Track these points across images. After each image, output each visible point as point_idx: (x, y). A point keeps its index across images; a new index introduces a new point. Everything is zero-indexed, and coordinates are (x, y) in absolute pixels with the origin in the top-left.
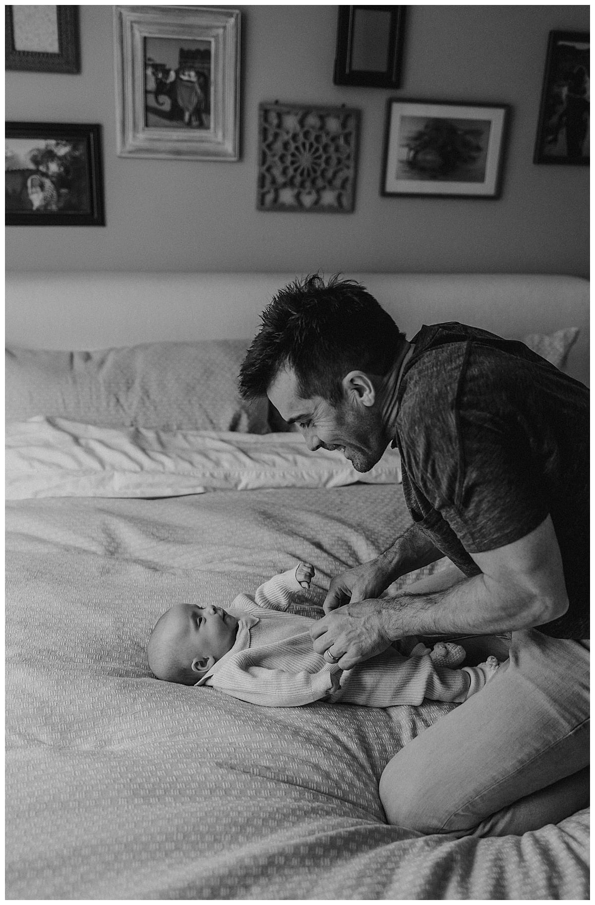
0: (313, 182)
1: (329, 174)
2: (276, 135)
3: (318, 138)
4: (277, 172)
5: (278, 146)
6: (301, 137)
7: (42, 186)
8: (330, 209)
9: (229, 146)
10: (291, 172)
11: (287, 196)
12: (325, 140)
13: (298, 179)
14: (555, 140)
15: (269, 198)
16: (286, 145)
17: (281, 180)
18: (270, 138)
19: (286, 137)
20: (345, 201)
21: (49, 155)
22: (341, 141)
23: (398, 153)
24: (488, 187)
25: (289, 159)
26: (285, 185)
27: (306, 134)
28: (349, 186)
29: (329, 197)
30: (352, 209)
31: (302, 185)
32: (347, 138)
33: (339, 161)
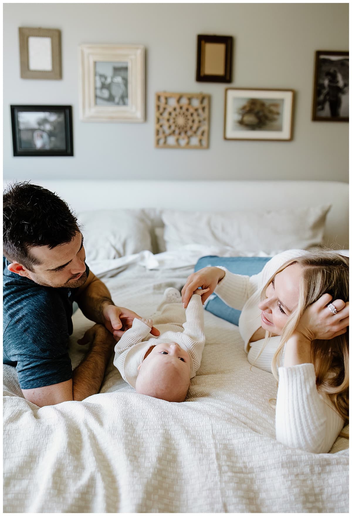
0: (186, 132)
1: (194, 128)
2: (165, 109)
3: (187, 110)
4: (166, 127)
5: (166, 115)
6: (178, 110)
7: (42, 137)
8: (195, 148)
9: (139, 114)
10: (173, 128)
11: (171, 140)
12: (191, 110)
13: (177, 131)
14: (323, 109)
15: (162, 142)
16: (170, 114)
17: (168, 131)
18: (161, 110)
19: (169, 109)
20: (204, 143)
21: (45, 121)
22: (200, 111)
23: (233, 117)
24: (285, 134)
25: (172, 121)
26: (170, 135)
27: (181, 108)
28: (206, 135)
29: (195, 141)
30: (208, 146)
31: (180, 134)
32: (203, 109)
33: (200, 122)
